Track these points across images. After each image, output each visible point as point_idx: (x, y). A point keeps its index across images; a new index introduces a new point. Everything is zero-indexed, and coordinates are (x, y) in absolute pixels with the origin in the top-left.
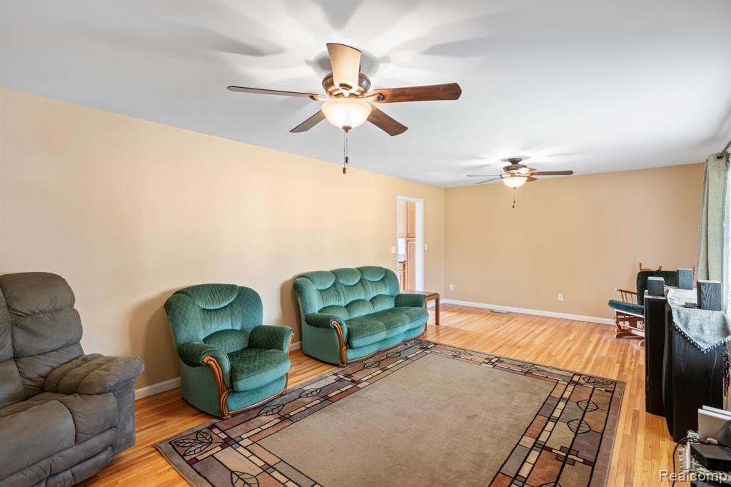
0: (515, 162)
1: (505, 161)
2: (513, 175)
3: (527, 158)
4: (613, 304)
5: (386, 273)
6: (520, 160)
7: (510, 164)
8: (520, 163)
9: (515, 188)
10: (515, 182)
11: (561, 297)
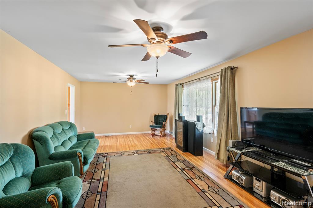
0: (131, 76)
1: (128, 75)
2: (131, 81)
3: (136, 75)
4: (151, 126)
5: (71, 124)
6: (134, 76)
7: (130, 77)
8: (133, 77)
9: (131, 86)
10: (131, 84)
11: (130, 127)
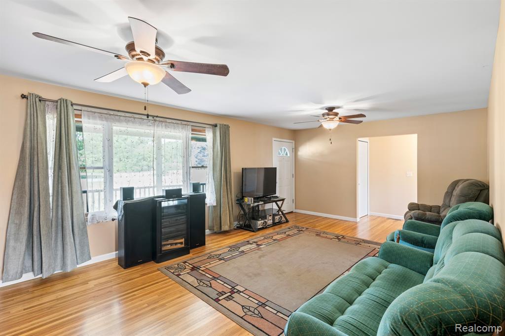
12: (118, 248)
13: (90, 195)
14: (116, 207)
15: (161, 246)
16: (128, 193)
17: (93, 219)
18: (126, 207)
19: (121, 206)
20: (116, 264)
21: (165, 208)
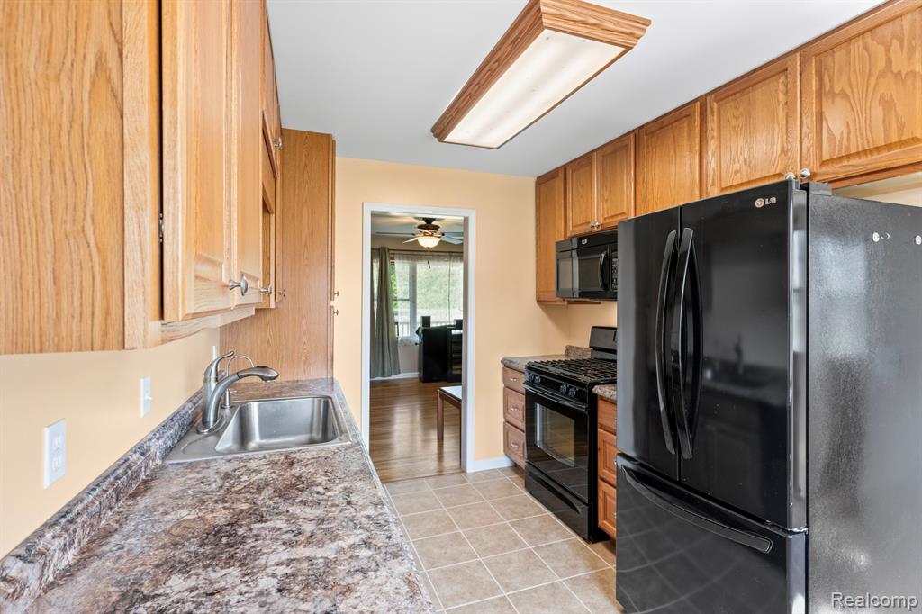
12: (419, 371)
13: (400, 326)
14: (417, 332)
15: (452, 369)
16: (426, 320)
17: (401, 343)
18: (424, 331)
19: (421, 331)
20: (418, 380)
21: (455, 335)
